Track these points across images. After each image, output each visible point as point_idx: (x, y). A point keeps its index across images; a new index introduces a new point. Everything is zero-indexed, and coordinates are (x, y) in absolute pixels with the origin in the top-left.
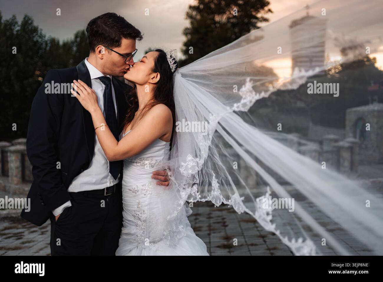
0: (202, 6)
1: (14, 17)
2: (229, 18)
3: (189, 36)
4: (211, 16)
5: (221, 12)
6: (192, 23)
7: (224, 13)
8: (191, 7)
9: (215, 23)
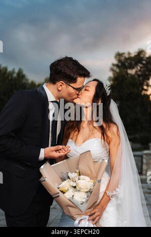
0: (120, 64)
1: (14, 70)
2: (136, 72)
3: (112, 82)
4: (125, 70)
5: (132, 67)
6: (114, 74)
7: (134, 68)
8: (114, 65)
9: (128, 74)
